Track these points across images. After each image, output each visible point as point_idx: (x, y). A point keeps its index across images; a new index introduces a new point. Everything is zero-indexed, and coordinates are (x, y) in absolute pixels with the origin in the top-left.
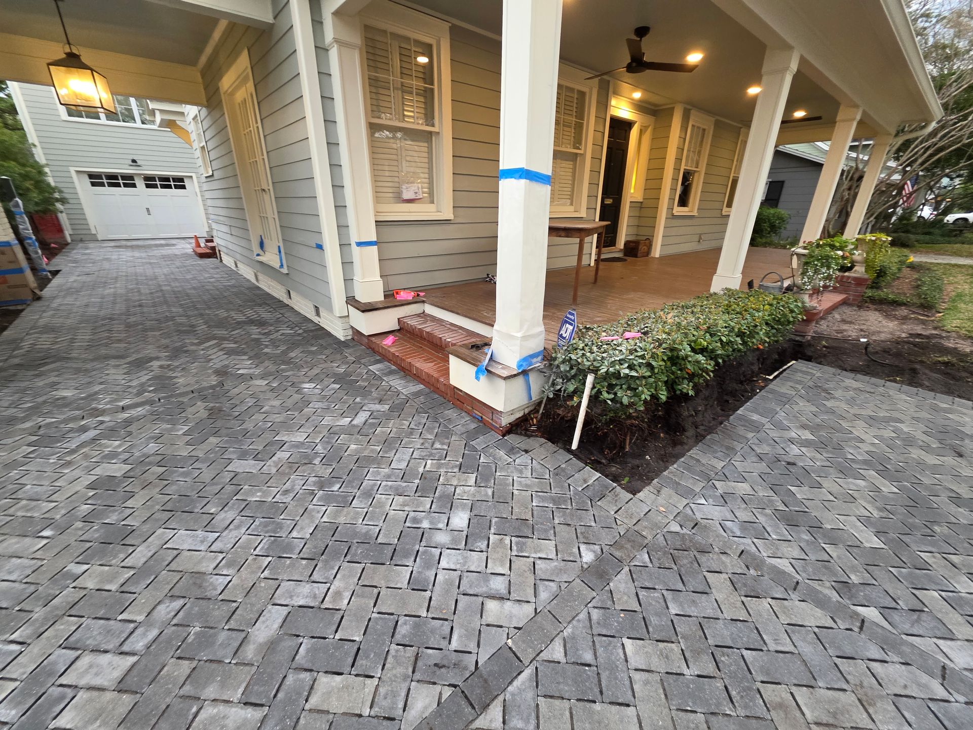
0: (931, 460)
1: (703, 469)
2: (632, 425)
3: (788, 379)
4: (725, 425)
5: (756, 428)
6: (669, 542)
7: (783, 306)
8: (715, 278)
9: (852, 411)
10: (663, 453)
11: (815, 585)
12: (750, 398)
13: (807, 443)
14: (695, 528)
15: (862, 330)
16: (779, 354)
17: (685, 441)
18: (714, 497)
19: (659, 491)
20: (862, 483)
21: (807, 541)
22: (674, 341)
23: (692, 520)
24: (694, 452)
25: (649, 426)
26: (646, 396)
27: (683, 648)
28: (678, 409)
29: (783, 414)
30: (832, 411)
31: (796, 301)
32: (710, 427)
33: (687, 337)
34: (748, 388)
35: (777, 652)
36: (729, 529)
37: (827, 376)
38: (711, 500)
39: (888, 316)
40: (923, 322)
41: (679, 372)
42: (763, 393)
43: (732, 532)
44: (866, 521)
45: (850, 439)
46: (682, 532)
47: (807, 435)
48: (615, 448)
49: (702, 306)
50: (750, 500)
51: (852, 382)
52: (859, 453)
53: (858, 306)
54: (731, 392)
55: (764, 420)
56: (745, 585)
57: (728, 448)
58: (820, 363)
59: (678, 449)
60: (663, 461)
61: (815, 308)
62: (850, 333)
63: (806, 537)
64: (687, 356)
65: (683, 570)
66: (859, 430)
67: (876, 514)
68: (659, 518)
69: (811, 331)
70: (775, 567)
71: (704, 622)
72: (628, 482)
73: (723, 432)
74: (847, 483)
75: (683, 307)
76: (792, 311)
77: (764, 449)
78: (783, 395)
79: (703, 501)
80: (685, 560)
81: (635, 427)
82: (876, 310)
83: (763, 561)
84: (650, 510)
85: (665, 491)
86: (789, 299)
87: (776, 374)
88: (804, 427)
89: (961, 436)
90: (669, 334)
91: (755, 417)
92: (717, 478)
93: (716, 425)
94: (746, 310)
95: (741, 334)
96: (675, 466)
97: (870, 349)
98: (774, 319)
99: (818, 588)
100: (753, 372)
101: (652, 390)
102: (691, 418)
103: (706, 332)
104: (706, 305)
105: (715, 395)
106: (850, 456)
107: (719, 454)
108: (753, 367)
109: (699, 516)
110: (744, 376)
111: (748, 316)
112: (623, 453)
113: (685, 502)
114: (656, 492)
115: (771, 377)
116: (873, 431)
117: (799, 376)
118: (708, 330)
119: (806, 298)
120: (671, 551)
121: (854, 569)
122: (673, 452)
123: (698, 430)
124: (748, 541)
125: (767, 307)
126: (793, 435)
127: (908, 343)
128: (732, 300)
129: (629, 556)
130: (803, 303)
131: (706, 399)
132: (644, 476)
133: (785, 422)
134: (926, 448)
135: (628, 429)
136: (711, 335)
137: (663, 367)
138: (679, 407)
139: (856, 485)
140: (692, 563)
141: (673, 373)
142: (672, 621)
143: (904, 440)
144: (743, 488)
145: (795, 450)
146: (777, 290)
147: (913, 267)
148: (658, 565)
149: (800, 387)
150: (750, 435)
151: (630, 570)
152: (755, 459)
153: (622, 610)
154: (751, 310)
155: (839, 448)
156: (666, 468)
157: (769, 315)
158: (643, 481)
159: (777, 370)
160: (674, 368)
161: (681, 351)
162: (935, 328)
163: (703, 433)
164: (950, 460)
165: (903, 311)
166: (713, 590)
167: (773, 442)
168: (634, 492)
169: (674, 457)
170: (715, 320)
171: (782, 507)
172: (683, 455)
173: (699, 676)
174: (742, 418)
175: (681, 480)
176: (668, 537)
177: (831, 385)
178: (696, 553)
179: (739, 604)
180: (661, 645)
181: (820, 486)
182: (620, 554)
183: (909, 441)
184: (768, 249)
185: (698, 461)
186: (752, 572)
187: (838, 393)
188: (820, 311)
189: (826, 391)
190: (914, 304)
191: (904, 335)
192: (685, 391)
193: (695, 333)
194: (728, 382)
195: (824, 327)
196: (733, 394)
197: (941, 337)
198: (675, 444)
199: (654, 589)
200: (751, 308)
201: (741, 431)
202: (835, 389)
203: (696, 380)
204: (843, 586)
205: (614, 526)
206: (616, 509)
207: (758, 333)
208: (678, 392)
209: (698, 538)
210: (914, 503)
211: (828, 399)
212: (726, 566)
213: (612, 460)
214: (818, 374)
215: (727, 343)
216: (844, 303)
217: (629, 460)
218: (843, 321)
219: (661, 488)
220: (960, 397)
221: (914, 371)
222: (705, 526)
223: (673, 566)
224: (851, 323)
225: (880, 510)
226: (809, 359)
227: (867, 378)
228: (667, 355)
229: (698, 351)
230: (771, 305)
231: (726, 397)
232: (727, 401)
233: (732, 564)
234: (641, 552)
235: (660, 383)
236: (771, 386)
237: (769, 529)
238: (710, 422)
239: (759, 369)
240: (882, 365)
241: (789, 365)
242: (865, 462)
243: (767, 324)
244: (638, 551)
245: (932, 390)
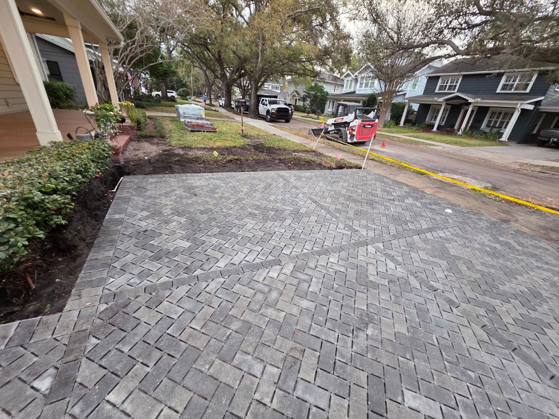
0: (190, 201)
1: (102, 262)
2: (27, 268)
3: (124, 188)
4: (102, 229)
5: (120, 222)
6: (104, 318)
7: (97, 148)
8: (38, 135)
9: (158, 193)
10: (68, 270)
11: (178, 277)
12: (109, 207)
13: (147, 217)
14: (116, 297)
15: (144, 153)
16: (111, 176)
17: (81, 253)
18: (117, 273)
19: (80, 296)
20: (174, 223)
21: (167, 262)
22: (22, 193)
23: (111, 294)
24: (91, 256)
25: (44, 260)
26: (23, 242)
27: (141, 361)
28: (62, 236)
29: (130, 208)
30: (150, 197)
31: (103, 144)
32: (94, 235)
33: (34, 186)
34: (105, 201)
35: (179, 317)
36: (133, 283)
37: (140, 180)
38: (116, 276)
39: (152, 144)
40: (165, 144)
41: (44, 213)
42: (114, 201)
43: (135, 283)
44: (182, 238)
45: (162, 207)
46: (109, 306)
47: (145, 213)
48: (20, 292)
49: (36, 159)
50: (136, 261)
51: (152, 179)
52: (168, 211)
53: (138, 141)
54: (96, 208)
55: (122, 216)
56: (154, 303)
57: (111, 241)
58: (135, 175)
59: (79, 260)
60: (72, 275)
61: (117, 146)
62: (141, 155)
63: (166, 260)
64: (43, 200)
65: (121, 325)
66: (164, 201)
67: (184, 233)
68: (90, 310)
69: (121, 159)
70: (161, 283)
71: (145, 339)
72: (51, 308)
73: (103, 234)
74: (170, 227)
75: (18, 162)
76: (104, 150)
77: (130, 231)
78: (125, 198)
79: (112, 280)
80: (119, 319)
81: (31, 267)
82: (146, 141)
83: (155, 285)
84: (80, 311)
85: (84, 293)
86: (99, 143)
87: (116, 187)
88: (142, 210)
89: (193, 188)
90: (14, 188)
91: (117, 216)
92: (113, 261)
93: (97, 232)
94: (73, 156)
95: (78, 172)
96: (83, 272)
97: (151, 161)
98: (96, 157)
99: (180, 277)
100: (102, 191)
101: (26, 235)
102: (76, 237)
103: (50, 177)
104: (40, 157)
105: (86, 214)
106: (166, 214)
107: (108, 248)
108: (101, 189)
109: (114, 289)
110: (99, 195)
111: (77, 159)
112: (32, 292)
113: (101, 288)
114: (77, 297)
115: (115, 190)
116: (169, 199)
117: (128, 185)
118: (50, 176)
119: (109, 141)
120: (108, 321)
121: (187, 260)
122: (77, 265)
123: (87, 241)
124: (145, 281)
125: (87, 151)
126: (140, 216)
127: (163, 154)
128: (60, 149)
129: (81, 351)
130: (108, 144)
131: (80, 219)
132: (62, 294)
133: (133, 212)
134: (187, 198)
135: (24, 273)
136: (55, 179)
137: (25, 215)
138: (62, 235)
139: (173, 225)
140: (123, 317)
141: (39, 215)
142: (129, 356)
143: (179, 197)
144: (130, 257)
145: (143, 224)
146: (89, 138)
147: (149, 118)
148: (104, 337)
149: (131, 190)
150: (119, 228)
151: (87, 358)
152: (128, 239)
153: (95, 385)
154: (77, 155)
155: (160, 213)
156: (78, 277)
157: (91, 156)
158: (64, 297)
159: (116, 185)
160: (36, 212)
161: (34, 198)
162: (169, 146)
163: (91, 241)
164: (194, 199)
165: (156, 140)
166: (141, 319)
167: (132, 225)
168: (61, 310)
169: (78, 267)
170: (52, 167)
171: (152, 254)
172: (85, 262)
173: (155, 365)
174: (110, 220)
175: (92, 278)
176: (102, 316)
177: (144, 184)
178: (123, 310)
179: (156, 313)
180: (129, 374)
181: (161, 234)
182: (73, 356)
183: (181, 198)
184: (71, 110)
185: (96, 259)
186: (154, 294)
187: (149, 187)
188: (120, 147)
189: (143, 188)
190: (158, 136)
191: (161, 152)
192: (59, 223)
193: (40, 181)
194: (89, 203)
195: (127, 154)
196: (98, 208)
197: (173, 150)
198: (74, 259)
199: (110, 351)
200: (76, 153)
201: (113, 228)
202: (147, 185)
203: (63, 211)
204: (187, 269)
205: (57, 343)
206: (51, 332)
207: (90, 169)
208: (54, 226)
209: (120, 301)
210: (192, 221)
211: (146, 192)
212: (141, 303)
213: (26, 301)
214: (136, 181)
215: (72, 180)
216: (131, 140)
217: (42, 292)
218: (135, 150)
219: (80, 292)
220: (188, 173)
221: (170, 167)
222: (121, 292)
223: (114, 328)
224: (138, 150)
225: (184, 230)
226: (129, 174)
227: (156, 175)
228: (23, 205)
229: (52, 193)
230: (89, 149)
231: (94, 213)
232: (96, 214)
233: (144, 298)
234: (88, 341)
235: (31, 228)
236: (116, 196)
237: (151, 269)
238: (92, 232)
239: (105, 188)
240: (159, 168)
241: (121, 180)
242: (172, 214)
243: (93, 161)
244: (85, 342)
245: (179, 173)
